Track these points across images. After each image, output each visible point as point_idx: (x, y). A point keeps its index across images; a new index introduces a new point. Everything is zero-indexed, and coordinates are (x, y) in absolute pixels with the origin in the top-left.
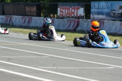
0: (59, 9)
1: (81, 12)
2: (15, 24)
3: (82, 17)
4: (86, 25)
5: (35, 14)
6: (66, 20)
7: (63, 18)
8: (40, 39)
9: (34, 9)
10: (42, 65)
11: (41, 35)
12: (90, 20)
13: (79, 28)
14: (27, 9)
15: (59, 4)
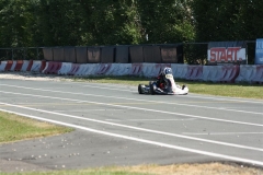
0: (209, 51)
1: (242, 54)
2: (146, 75)
3: (244, 62)
4: (249, 73)
5: (174, 60)
6: (220, 67)
7: (215, 64)
8: (153, 93)
9: (174, 53)
10: (187, 130)
11: (155, 87)
12: (254, 66)
13: (240, 79)
14: (164, 53)
15: (210, 44)
